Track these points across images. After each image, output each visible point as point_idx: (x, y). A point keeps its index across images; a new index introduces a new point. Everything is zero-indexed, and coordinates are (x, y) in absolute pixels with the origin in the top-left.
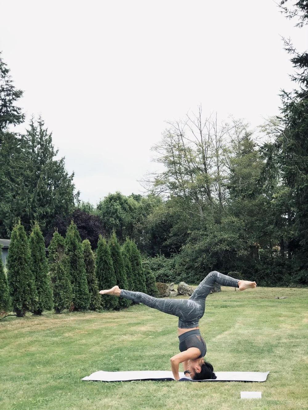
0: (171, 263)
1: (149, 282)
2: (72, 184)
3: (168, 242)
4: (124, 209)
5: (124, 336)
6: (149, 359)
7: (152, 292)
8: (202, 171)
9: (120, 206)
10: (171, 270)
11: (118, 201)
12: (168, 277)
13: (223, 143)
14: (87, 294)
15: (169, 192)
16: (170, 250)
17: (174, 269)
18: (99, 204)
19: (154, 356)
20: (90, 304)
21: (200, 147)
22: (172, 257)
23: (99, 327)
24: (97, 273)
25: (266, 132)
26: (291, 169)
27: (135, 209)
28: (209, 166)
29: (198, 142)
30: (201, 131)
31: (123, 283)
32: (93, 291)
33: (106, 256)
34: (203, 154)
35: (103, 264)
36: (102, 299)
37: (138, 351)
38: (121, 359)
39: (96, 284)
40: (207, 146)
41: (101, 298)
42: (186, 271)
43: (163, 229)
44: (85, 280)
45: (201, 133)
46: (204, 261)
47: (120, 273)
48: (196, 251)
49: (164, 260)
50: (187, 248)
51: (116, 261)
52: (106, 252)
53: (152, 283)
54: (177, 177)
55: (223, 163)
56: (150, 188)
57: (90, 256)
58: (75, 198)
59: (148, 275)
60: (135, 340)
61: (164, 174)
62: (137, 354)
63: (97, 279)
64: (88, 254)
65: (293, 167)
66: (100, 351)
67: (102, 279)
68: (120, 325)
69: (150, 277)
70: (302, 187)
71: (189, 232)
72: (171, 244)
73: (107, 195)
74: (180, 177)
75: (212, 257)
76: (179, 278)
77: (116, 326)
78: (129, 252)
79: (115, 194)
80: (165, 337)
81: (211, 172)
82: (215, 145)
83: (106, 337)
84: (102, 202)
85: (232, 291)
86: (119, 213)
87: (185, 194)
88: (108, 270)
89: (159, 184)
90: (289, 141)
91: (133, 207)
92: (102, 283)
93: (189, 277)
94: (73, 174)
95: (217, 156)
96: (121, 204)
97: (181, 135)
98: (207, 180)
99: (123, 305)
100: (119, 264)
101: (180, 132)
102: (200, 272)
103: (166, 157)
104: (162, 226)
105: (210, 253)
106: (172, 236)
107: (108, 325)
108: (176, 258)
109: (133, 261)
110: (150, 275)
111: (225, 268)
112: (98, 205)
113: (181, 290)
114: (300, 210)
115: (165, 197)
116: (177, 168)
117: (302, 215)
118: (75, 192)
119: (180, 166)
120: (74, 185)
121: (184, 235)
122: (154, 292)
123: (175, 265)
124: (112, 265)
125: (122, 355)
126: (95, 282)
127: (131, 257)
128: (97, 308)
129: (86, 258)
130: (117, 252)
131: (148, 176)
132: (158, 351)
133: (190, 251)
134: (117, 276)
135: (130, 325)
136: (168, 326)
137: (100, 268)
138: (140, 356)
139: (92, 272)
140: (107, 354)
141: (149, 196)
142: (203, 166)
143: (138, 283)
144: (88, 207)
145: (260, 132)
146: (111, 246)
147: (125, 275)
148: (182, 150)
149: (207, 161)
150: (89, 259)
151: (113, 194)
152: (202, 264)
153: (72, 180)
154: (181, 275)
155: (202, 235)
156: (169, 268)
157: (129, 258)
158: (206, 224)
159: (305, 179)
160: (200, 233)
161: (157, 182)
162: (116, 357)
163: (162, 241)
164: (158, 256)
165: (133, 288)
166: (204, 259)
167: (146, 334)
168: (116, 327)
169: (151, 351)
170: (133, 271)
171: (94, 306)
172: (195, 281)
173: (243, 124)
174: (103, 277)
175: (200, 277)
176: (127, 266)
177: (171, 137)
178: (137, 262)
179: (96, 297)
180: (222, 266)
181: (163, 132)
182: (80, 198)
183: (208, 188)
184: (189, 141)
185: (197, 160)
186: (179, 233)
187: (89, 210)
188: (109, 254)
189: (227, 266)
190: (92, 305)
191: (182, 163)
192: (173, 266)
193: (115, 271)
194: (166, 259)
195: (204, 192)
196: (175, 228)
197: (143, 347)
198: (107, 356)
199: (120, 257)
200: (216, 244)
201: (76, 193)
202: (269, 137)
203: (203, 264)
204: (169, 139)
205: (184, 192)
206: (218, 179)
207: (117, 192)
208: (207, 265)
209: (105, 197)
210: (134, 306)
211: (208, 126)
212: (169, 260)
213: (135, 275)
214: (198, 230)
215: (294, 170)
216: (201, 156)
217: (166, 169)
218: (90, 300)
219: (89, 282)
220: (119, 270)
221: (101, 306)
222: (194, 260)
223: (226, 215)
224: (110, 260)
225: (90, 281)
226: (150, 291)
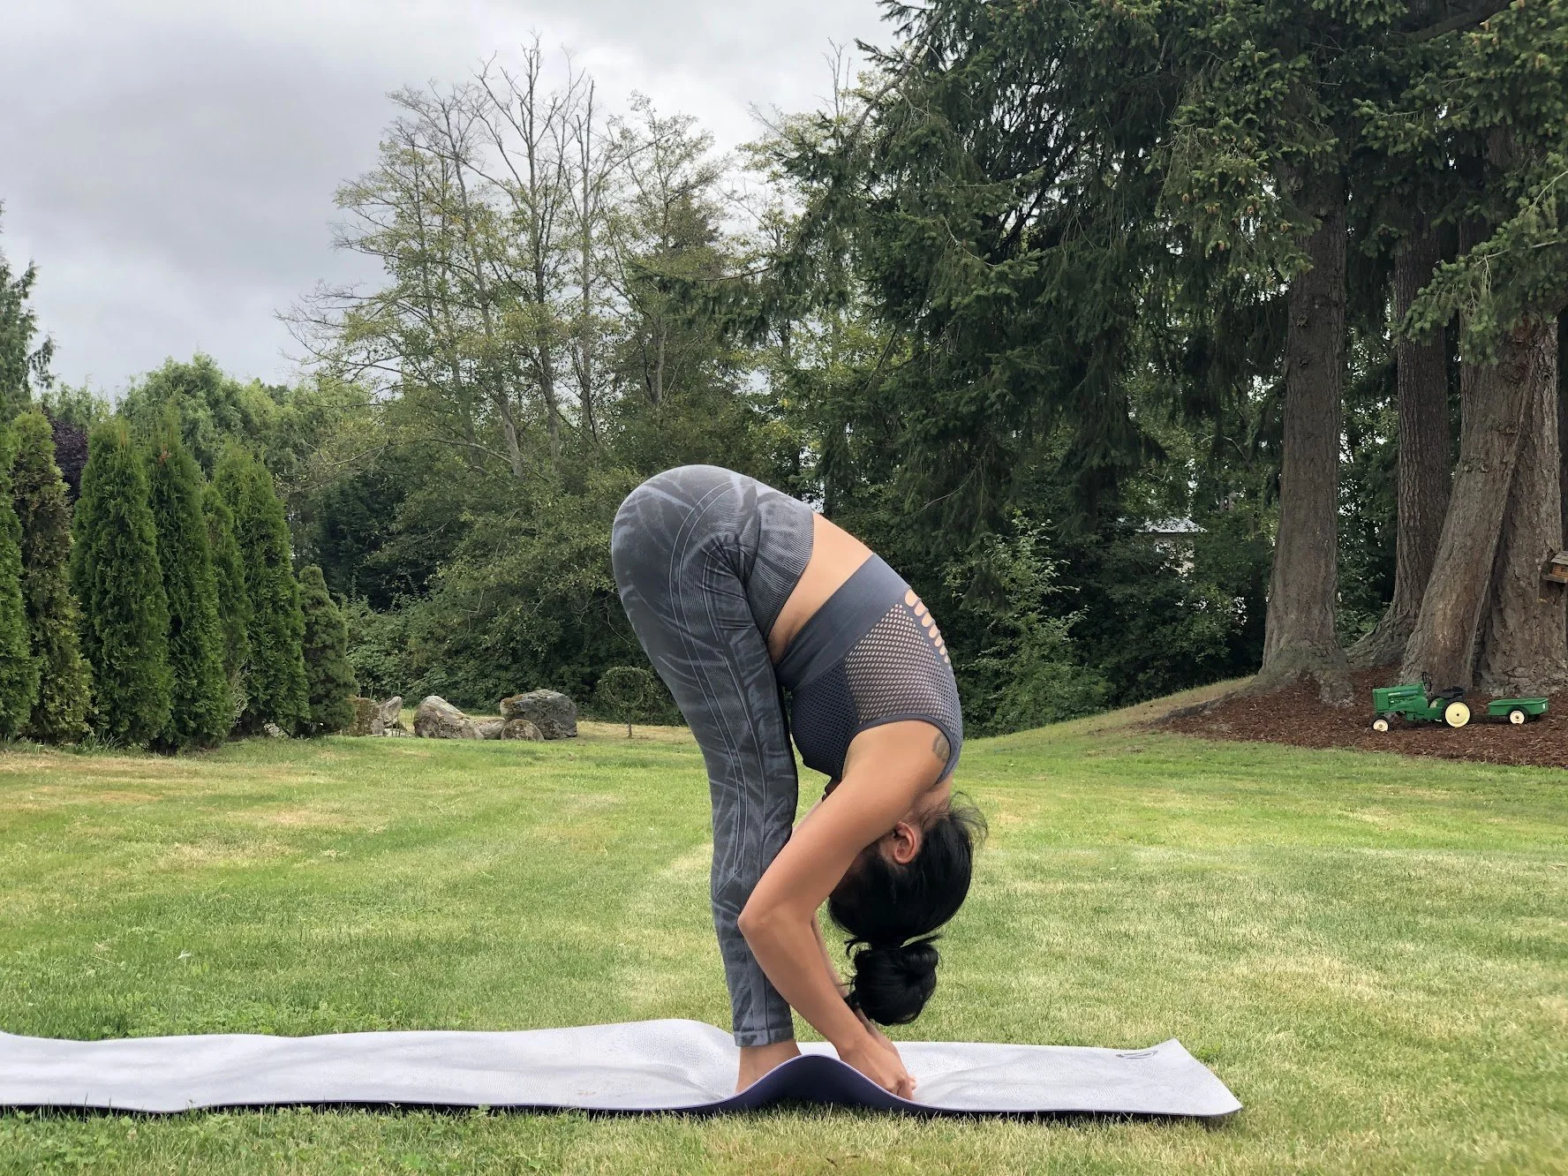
0: (392, 631)
1: (318, 643)
2: (24, 311)
3: (384, 555)
4: (223, 423)
5: (187, 849)
6: (330, 965)
7: (329, 686)
8: (527, 297)
9: (210, 413)
10: (389, 654)
11: (202, 394)
12: (377, 679)
13: (610, 199)
14: (20, 661)
15: (399, 368)
16: (388, 582)
17: (401, 650)
18: (125, 397)
19: (354, 943)
20: (34, 709)
21: (523, 206)
22: (398, 606)
23: (56, 802)
24: (79, 573)
25: (767, 171)
26: (922, 229)
27: (266, 426)
28: (554, 280)
29: (518, 186)
30: (531, 148)
31: (199, 633)
32: (50, 651)
33: (127, 500)
34: (535, 232)
35: (110, 534)
36: (95, 692)
37: (261, 920)
38: (152, 960)
39: (69, 623)
40: (550, 200)
41: (90, 687)
42: (445, 663)
43: (368, 506)
44: (13, 595)
45: (531, 155)
46: (517, 628)
47: (189, 587)
48: (488, 589)
49: (367, 618)
50: (455, 577)
51: (172, 530)
52: (126, 479)
53: (332, 647)
54: (431, 316)
55: (603, 273)
56: (327, 349)
57: (48, 487)
58: (35, 367)
59: (318, 612)
60: (246, 864)
61: (381, 298)
62: (251, 932)
63: (75, 598)
64: (37, 477)
65: (929, 221)
66: (37, 917)
67: (99, 604)
68: (172, 800)
69: (323, 621)
70: (966, 301)
71: (466, 516)
72: (396, 564)
73: (159, 367)
74: (441, 316)
75: (545, 613)
76: (418, 685)
77: (150, 802)
78: (235, 504)
79: (192, 364)
80: (412, 856)
81: (562, 300)
82: (581, 206)
83: (82, 849)
84: (138, 394)
85: (616, 739)
86: (203, 437)
87: (456, 379)
88: (132, 562)
89: (362, 336)
90: (920, 117)
91: (256, 420)
92: (97, 621)
93: (455, 685)
94: (31, 275)
95: (586, 248)
96: (214, 404)
97: (457, 157)
98: (544, 332)
99: (196, 732)
100: (184, 546)
101: (454, 146)
102: (499, 667)
103: (395, 237)
104: (364, 493)
105: (538, 601)
106: (400, 533)
107: (104, 797)
108: (412, 609)
109: (251, 542)
110: (323, 609)
111: (591, 657)
112: (120, 404)
113: (429, 727)
114: (928, 410)
115: (383, 385)
116: (434, 280)
117: (934, 431)
118: (34, 345)
119: (444, 273)
120: (32, 317)
121: (447, 531)
122: (338, 685)
123: (409, 636)
124: (150, 544)
125: (161, 936)
126: (66, 611)
127: (243, 526)
128: (64, 732)
129: (27, 496)
130: (177, 490)
131: (321, 304)
132: (376, 919)
133: (463, 587)
134: (175, 597)
135: (220, 801)
136: (415, 814)
137: (93, 551)
138: (274, 944)
139: (49, 565)
140: (71, 931)
141: (320, 377)
142: (530, 279)
143: (268, 640)
144: (84, 409)
145: (746, 168)
146: (151, 461)
147: (209, 596)
148: (456, 212)
149: (546, 261)
150: (43, 504)
151: (181, 363)
152: (509, 637)
153: (26, 296)
154: (428, 674)
155: (513, 531)
156: (382, 647)
157: (236, 527)
158: (528, 494)
159: (976, 271)
160: (508, 524)
161: (355, 327)
162: (123, 949)
163: (362, 551)
164: (344, 604)
165: (244, 662)
166: (514, 619)
167: (306, 841)
168: (148, 808)
169: (341, 918)
170: (249, 590)
171: (50, 723)
172: (476, 701)
173: (685, 138)
174: (106, 592)
175: (496, 686)
176: (223, 562)
177: (415, 160)
178: (270, 549)
179: (67, 681)
180: (580, 648)
181: (386, 142)
182: (51, 369)
183: (546, 360)
184: (485, 180)
185: (512, 252)
186: (427, 524)
187: (88, 419)
188: (141, 492)
189: (597, 649)
190: (39, 713)
191: (454, 260)
192: (400, 642)
193: (167, 577)
194: (372, 615)
195: (527, 375)
196: (414, 503)
197: (292, 901)
198: (69, 941)
199: (190, 515)
200: (565, 567)
201: (40, 347)
202: (779, 190)
203: (512, 639)
204: (408, 171)
205: (456, 370)
206: (583, 330)
207: (197, 359)
208: (527, 643)
209: (149, 374)
210: (245, 742)
211: (559, 131)
212: (383, 617)
213: (259, 606)
214: (499, 511)
215: (934, 234)
216: (524, 238)
217: (391, 283)
218: (33, 692)
219: (31, 611)
220: (186, 571)
221: (86, 727)
222: (480, 622)
223: (606, 464)
224: (142, 517)
225: (40, 606)
226: (323, 682)
